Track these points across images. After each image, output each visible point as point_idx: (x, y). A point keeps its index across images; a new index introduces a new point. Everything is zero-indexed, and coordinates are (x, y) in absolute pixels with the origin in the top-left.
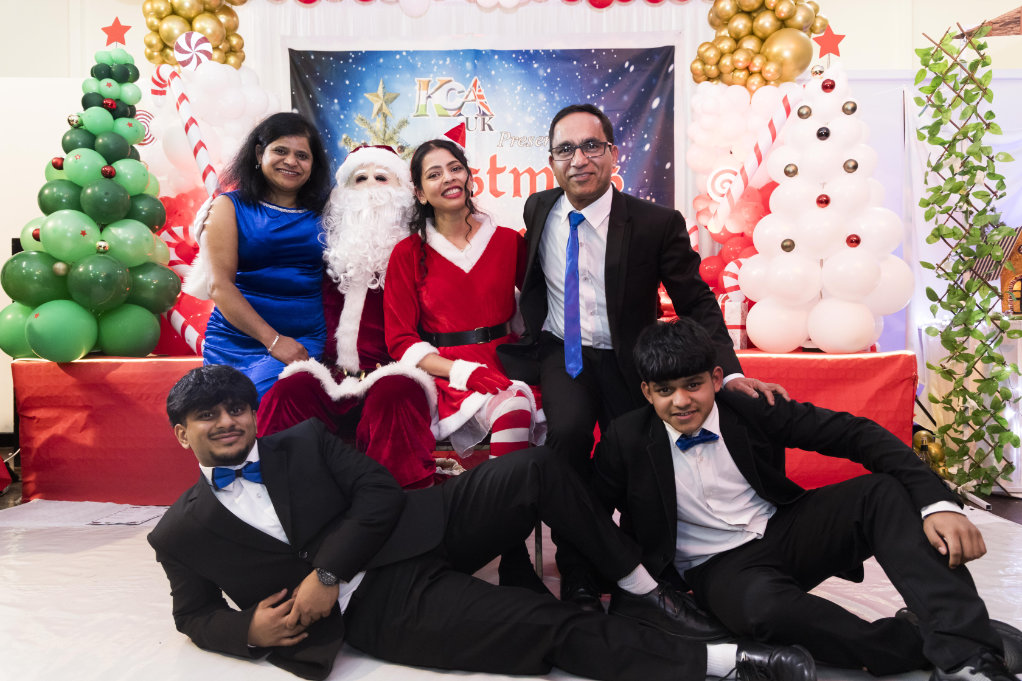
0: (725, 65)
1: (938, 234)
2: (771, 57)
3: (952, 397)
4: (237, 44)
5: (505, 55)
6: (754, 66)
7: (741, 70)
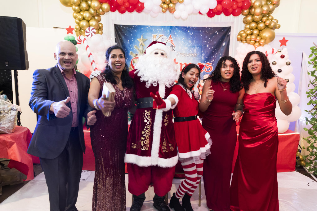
0: (248, 38)
1: (311, 102)
2: (262, 37)
3: (309, 148)
4: (101, 26)
5: (179, 28)
6: (257, 40)
7: (253, 41)
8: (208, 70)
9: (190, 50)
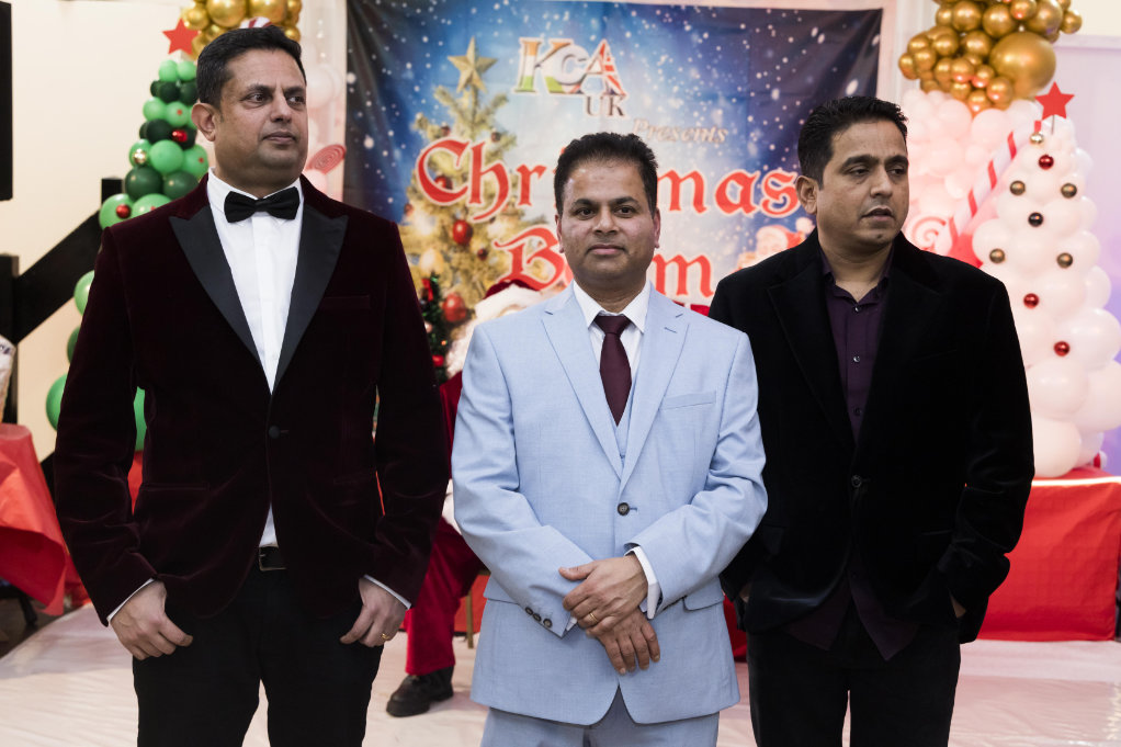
0: (943, 73)
2: (1000, 70)
5: (645, 11)
6: (980, 80)
7: (961, 83)
8: (777, 206)
9: (696, 114)
